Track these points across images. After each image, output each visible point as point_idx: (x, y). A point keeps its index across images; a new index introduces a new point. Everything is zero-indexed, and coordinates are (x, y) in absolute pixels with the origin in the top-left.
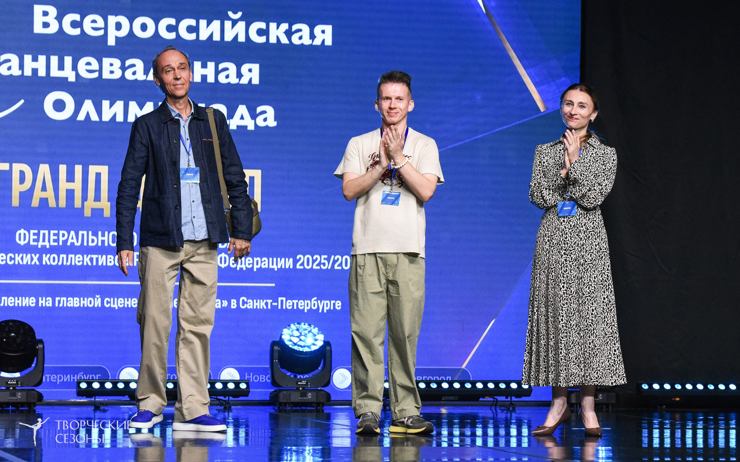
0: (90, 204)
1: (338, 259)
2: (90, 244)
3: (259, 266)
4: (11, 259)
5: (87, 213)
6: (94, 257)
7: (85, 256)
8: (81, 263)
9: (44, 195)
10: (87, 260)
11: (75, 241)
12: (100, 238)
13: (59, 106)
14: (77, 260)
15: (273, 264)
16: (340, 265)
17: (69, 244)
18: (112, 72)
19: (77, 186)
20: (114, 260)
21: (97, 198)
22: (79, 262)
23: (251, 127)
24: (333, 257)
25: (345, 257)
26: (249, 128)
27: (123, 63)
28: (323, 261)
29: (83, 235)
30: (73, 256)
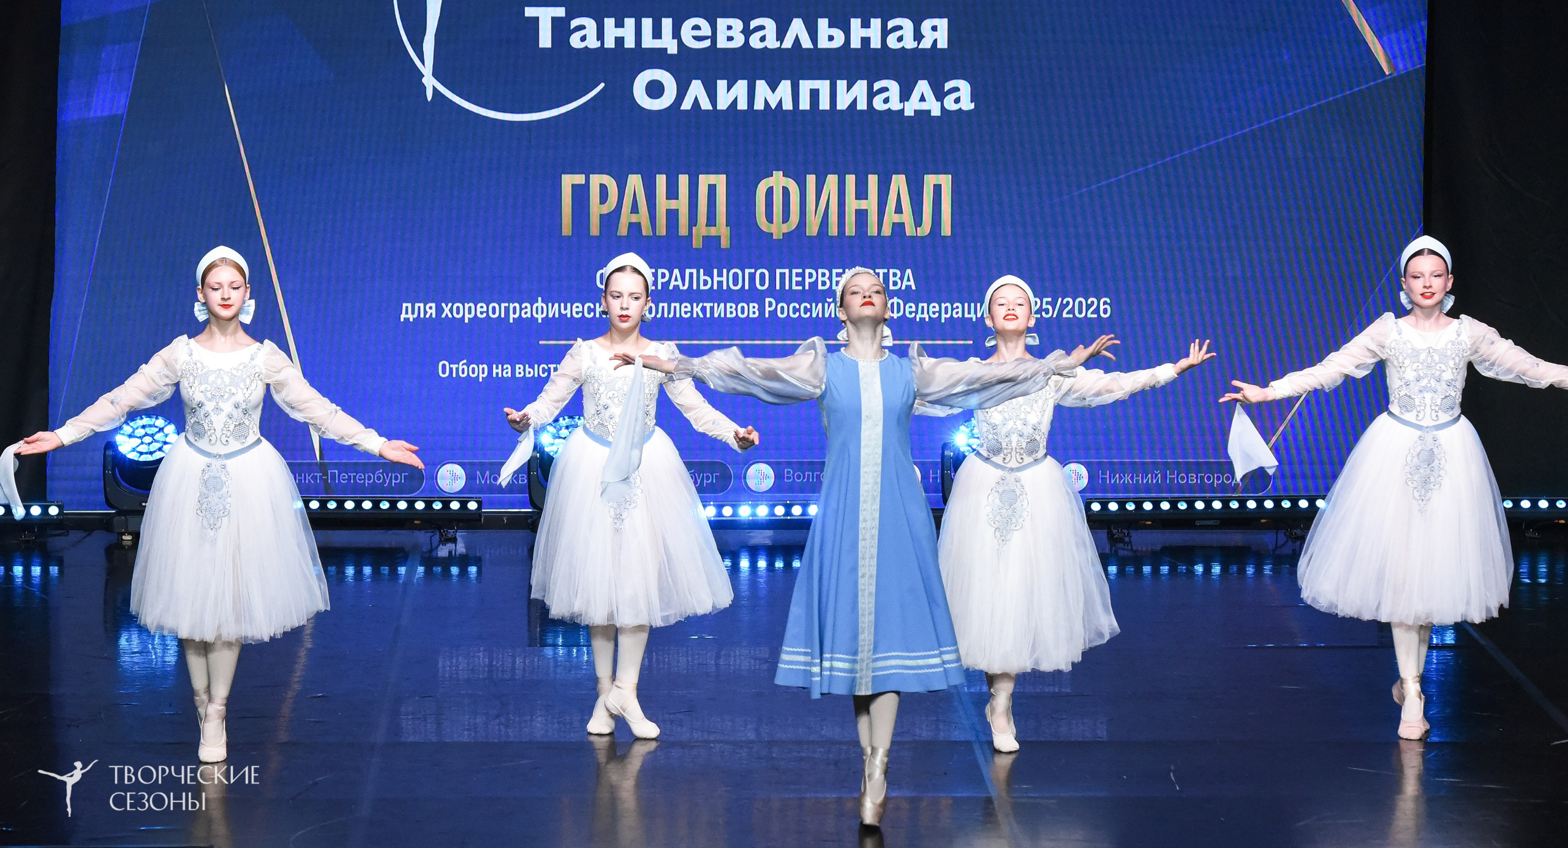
0: (702, 229)
1: (1068, 303)
2: (702, 287)
3: (948, 316)
4: (590, 310)
5: (697, 243)
6: (708, 305)
7: (695, 305)
8: (689, 315)
9: (634, 218)
10: (697, 310)
11: (679, 283)
12: (716, 279)
13: (655, 89)
14: (683, 310)
15: (969, 313)
16: (1072, 311)
17: (671, 288)
18: (730, 39)
19: (682, 204)
20: (736, 309)
21: (711, 221)
22: (686, 313)
23: (936, 112)
24: (1060, 299)
25: (1078, 300)
26: (933, 114)
27: (746, 25)
28: (1044, 306)
29: (691, 274)
30: (677, 305)
